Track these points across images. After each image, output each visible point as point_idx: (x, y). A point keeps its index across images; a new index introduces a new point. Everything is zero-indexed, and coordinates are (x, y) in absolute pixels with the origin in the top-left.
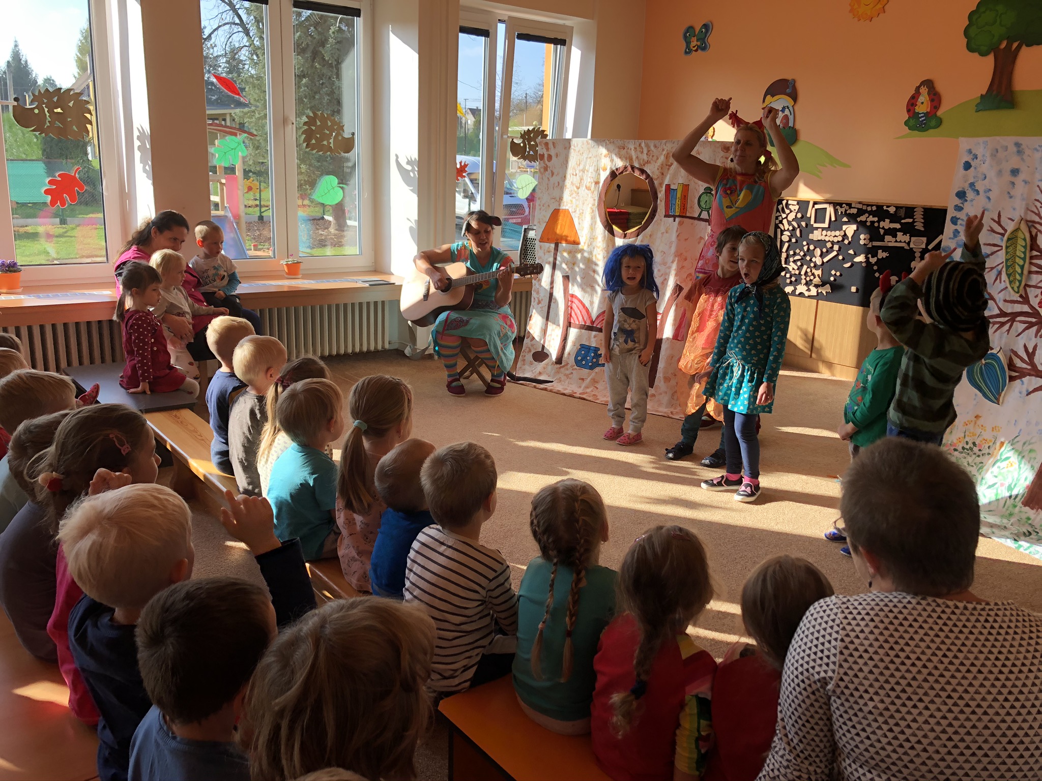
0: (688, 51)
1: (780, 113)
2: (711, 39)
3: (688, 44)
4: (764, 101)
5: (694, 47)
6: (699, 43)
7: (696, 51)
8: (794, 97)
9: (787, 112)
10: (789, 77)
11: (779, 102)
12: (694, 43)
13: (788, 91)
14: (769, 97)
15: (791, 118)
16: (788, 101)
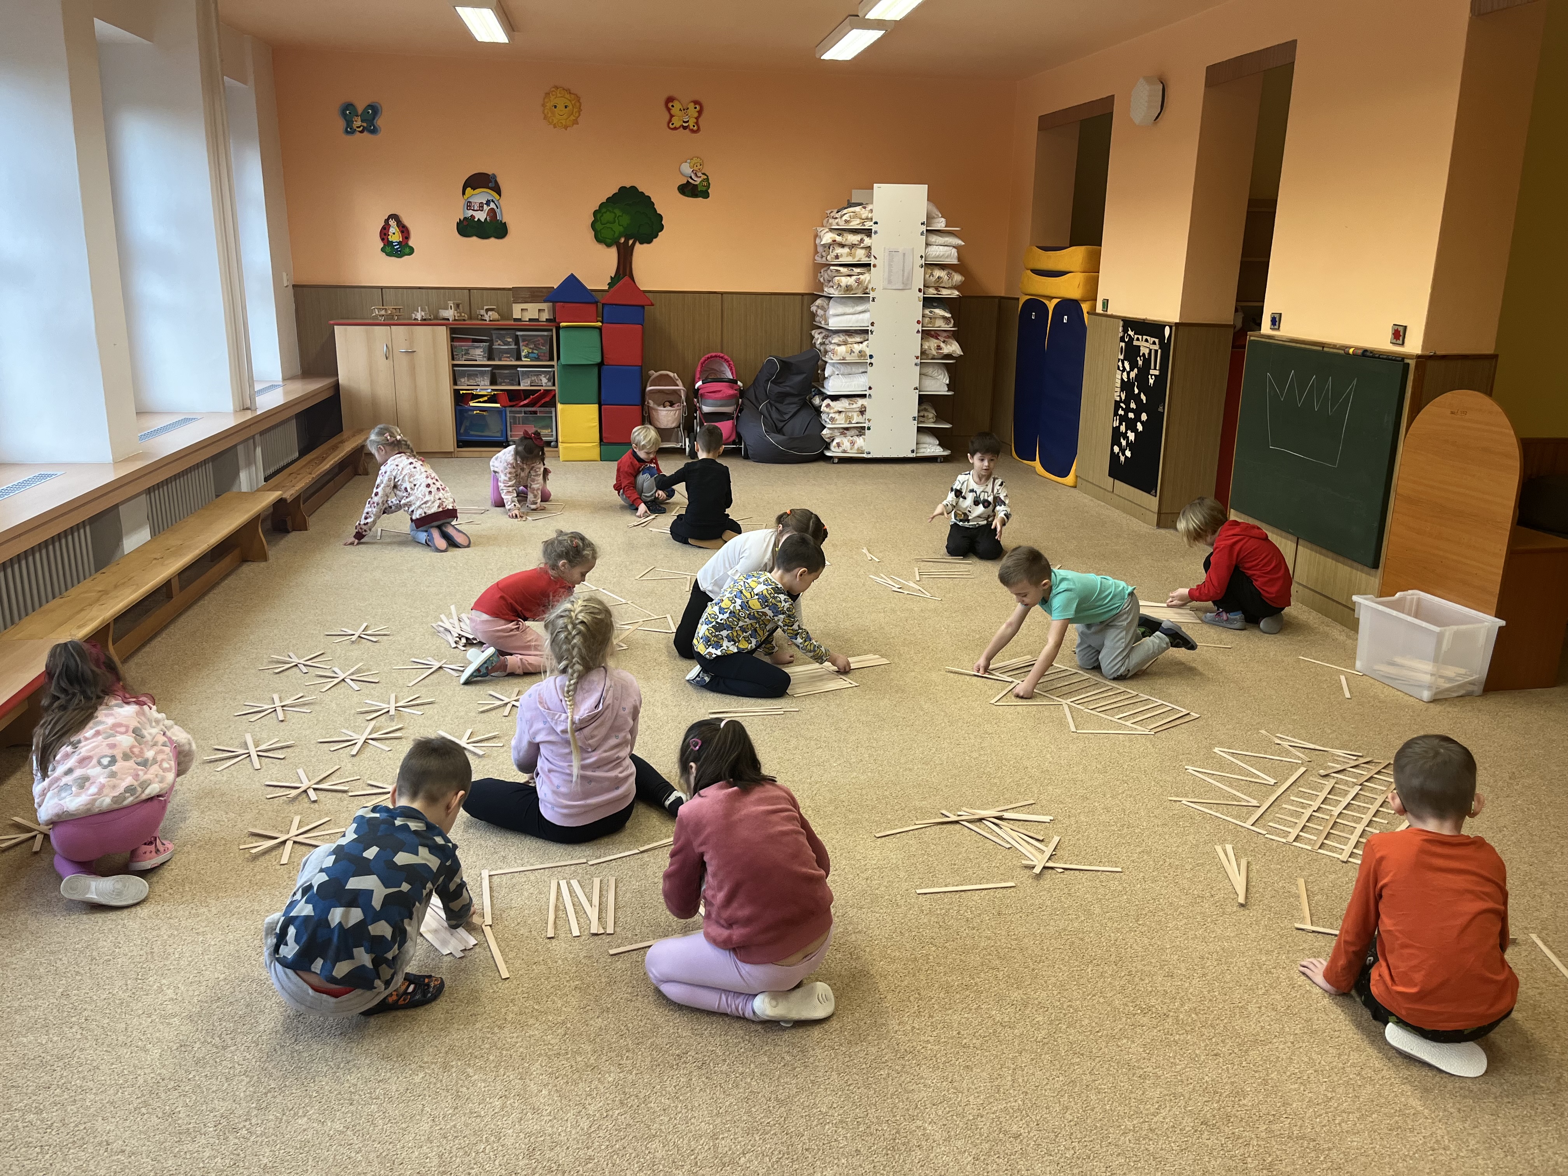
0: (350, 130)
1: (485, 206)
2: (380, 122)
3: (349, 123)
4: (464, 193)
5: (359, 127)
6: (365, 125)
7: (361, 132)
8: (498, 190)
9: (492, 205)
10: (489, 172)
11: (480, 196)
12: (358, 122)
13: (490, 185)
14: (469, 190)
15: (498, 211)
16: (490, 194)
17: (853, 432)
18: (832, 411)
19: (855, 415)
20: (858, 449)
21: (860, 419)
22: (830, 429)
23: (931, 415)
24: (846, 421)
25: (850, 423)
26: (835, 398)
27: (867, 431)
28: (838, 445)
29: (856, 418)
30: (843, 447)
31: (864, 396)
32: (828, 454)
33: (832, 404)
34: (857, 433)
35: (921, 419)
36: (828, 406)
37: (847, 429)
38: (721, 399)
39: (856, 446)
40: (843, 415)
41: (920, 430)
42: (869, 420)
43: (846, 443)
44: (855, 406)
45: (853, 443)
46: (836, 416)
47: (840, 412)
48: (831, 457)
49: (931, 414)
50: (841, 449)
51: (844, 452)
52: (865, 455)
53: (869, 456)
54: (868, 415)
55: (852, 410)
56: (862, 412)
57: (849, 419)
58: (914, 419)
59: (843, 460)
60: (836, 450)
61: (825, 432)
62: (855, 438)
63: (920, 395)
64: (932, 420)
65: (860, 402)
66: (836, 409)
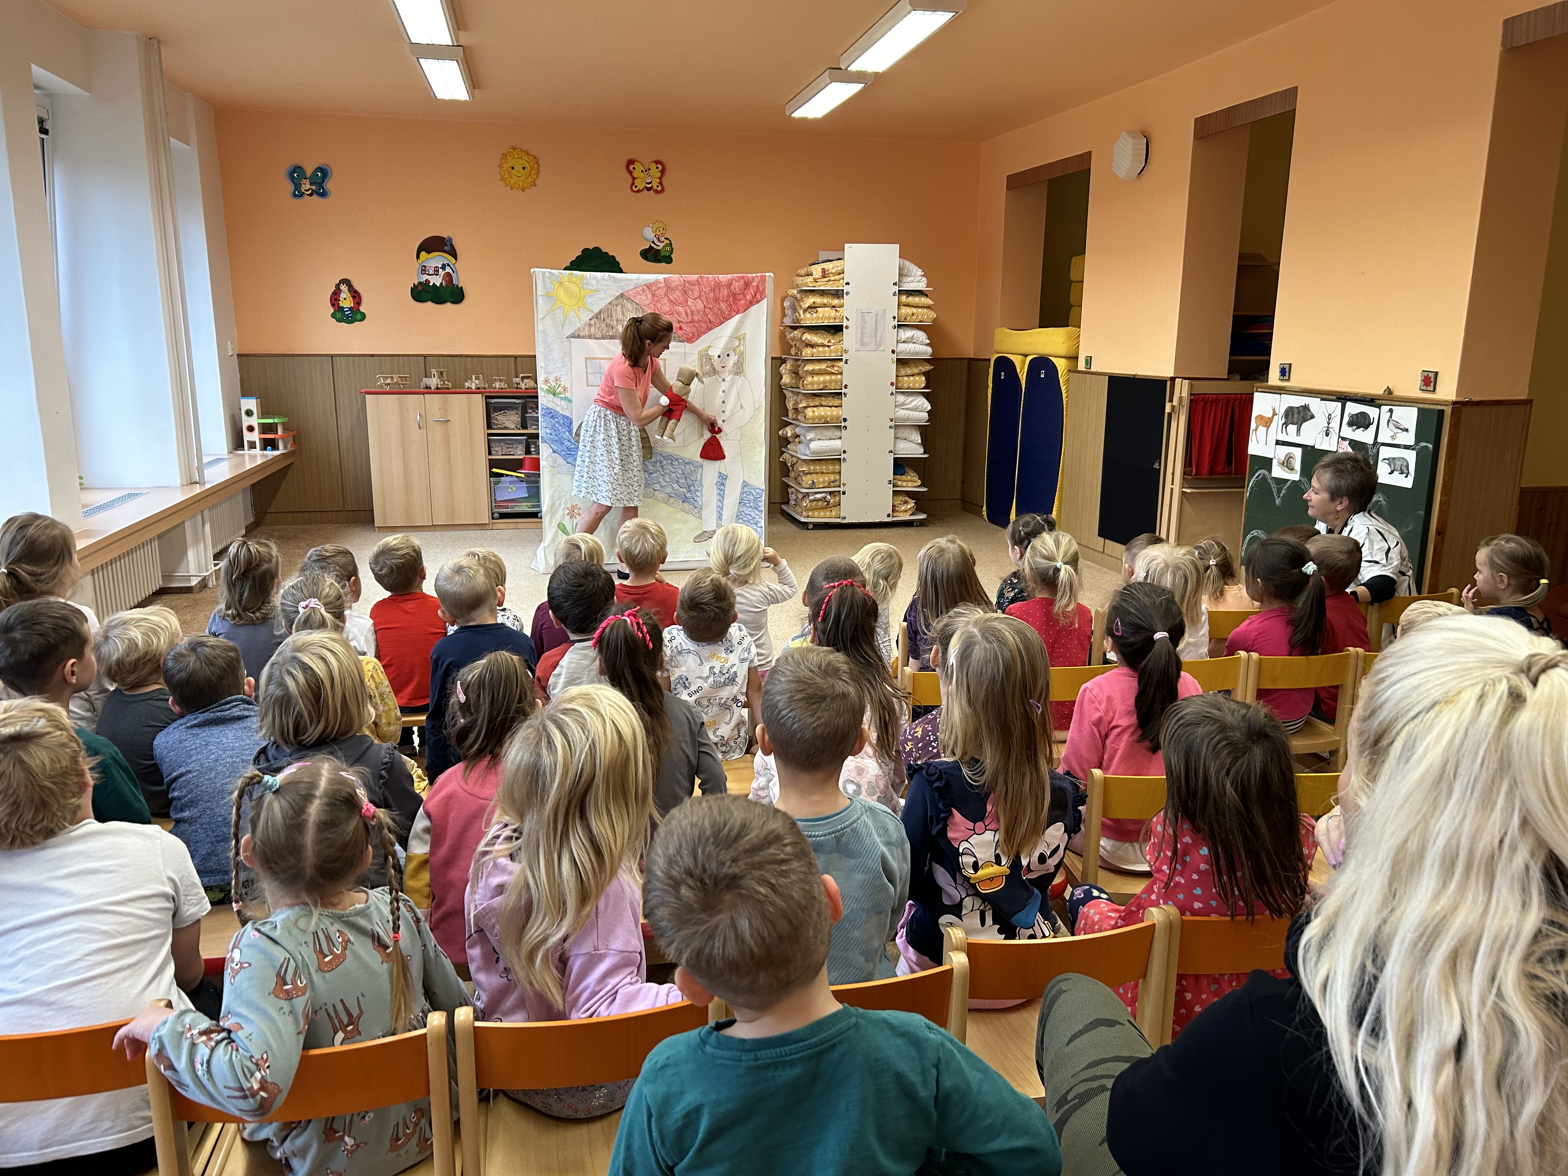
0: (298, 194)
1: (441, 270)
3: (297, 186)
4: (418, 257)
5: (307, 191)
6: (314, 188)
7: (310, 195)
8: (453, 254)
9: (448, 270)
10: (445, 235)
11: (436, 260)
12: (306, 186)
13: (446, 248)
14: (423, 254)
15: (454, 275)
16: (446, 259)
20: (834, 514)
35: (897, 481)
41: (895, 492)
48: (805, 523)
52: (841, 520)
53: (845, 521)
58: (890, 482)
59: (818, 526)
63: (894, 458)
64: (907, 483)
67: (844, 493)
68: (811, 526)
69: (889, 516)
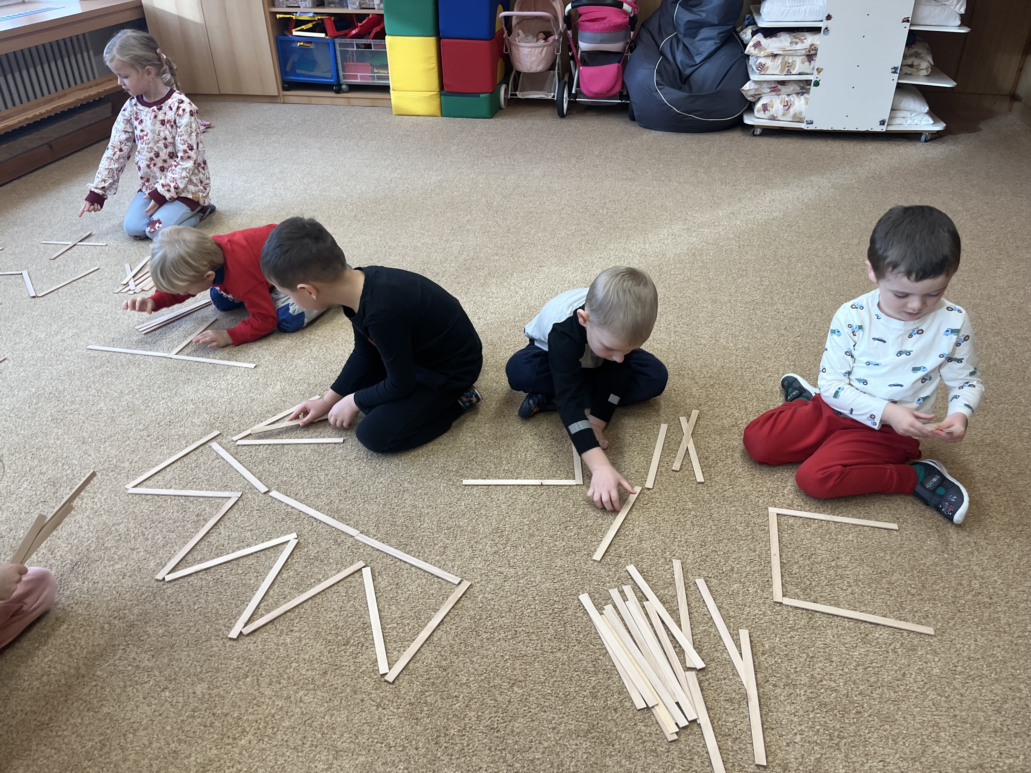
17: (791, 88)
18: (762, 53)
19: (798, 60)
20: (795, 115)
21: (806, 67)
22: (755, 82)
23: (924, 65)
24: (782, 70)
25: (789, 73)
26: (770, 32)
27: (812, 88)
28: (765, 108)
29: (800, 65)
30: (772, 111)
31: (817, 30)
32: (748, 120)
33: (765, 42)
34: (798, 89)
35: (907, 70)
36: (757, 45)
37: (783, 83)
38: (602, 30)
39: (792, 111)
40: (779, 60)
41: (900, 88)
42: (819, 71)
43: (777, 106)
44: (799, 46)
45: (787, 106)
46: (768, 62)
47: (775, 56)
48: (752, 126)
49: (925, 63)
50: (768, 114)
51: (773, 118)
52: (804, 126)
53: (811, 127)
54: (818, 62)
55: (794, 54)
56: (810, 56)
57: (787, 68)
58: (895, 70)
59: (769, 132)
60: (761, 114)
61: (747, 86)
62: (793, 98)
63: (910, 31)
64: (924, 73)
65: (810, 39)
66: (769, 51)
67: (817, 84)
68: (758, 131)
69: (882, 123)
